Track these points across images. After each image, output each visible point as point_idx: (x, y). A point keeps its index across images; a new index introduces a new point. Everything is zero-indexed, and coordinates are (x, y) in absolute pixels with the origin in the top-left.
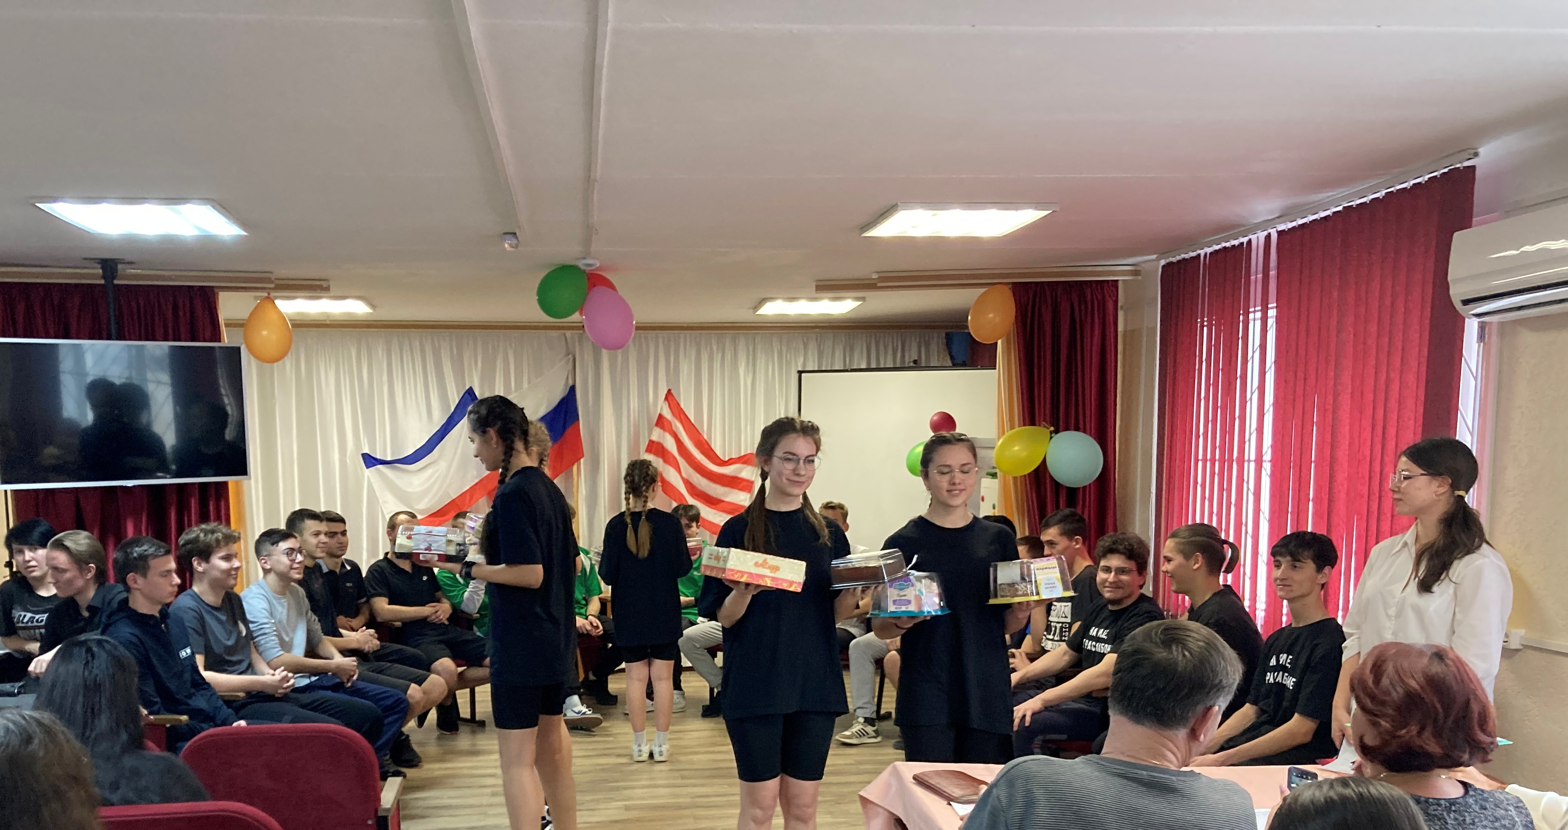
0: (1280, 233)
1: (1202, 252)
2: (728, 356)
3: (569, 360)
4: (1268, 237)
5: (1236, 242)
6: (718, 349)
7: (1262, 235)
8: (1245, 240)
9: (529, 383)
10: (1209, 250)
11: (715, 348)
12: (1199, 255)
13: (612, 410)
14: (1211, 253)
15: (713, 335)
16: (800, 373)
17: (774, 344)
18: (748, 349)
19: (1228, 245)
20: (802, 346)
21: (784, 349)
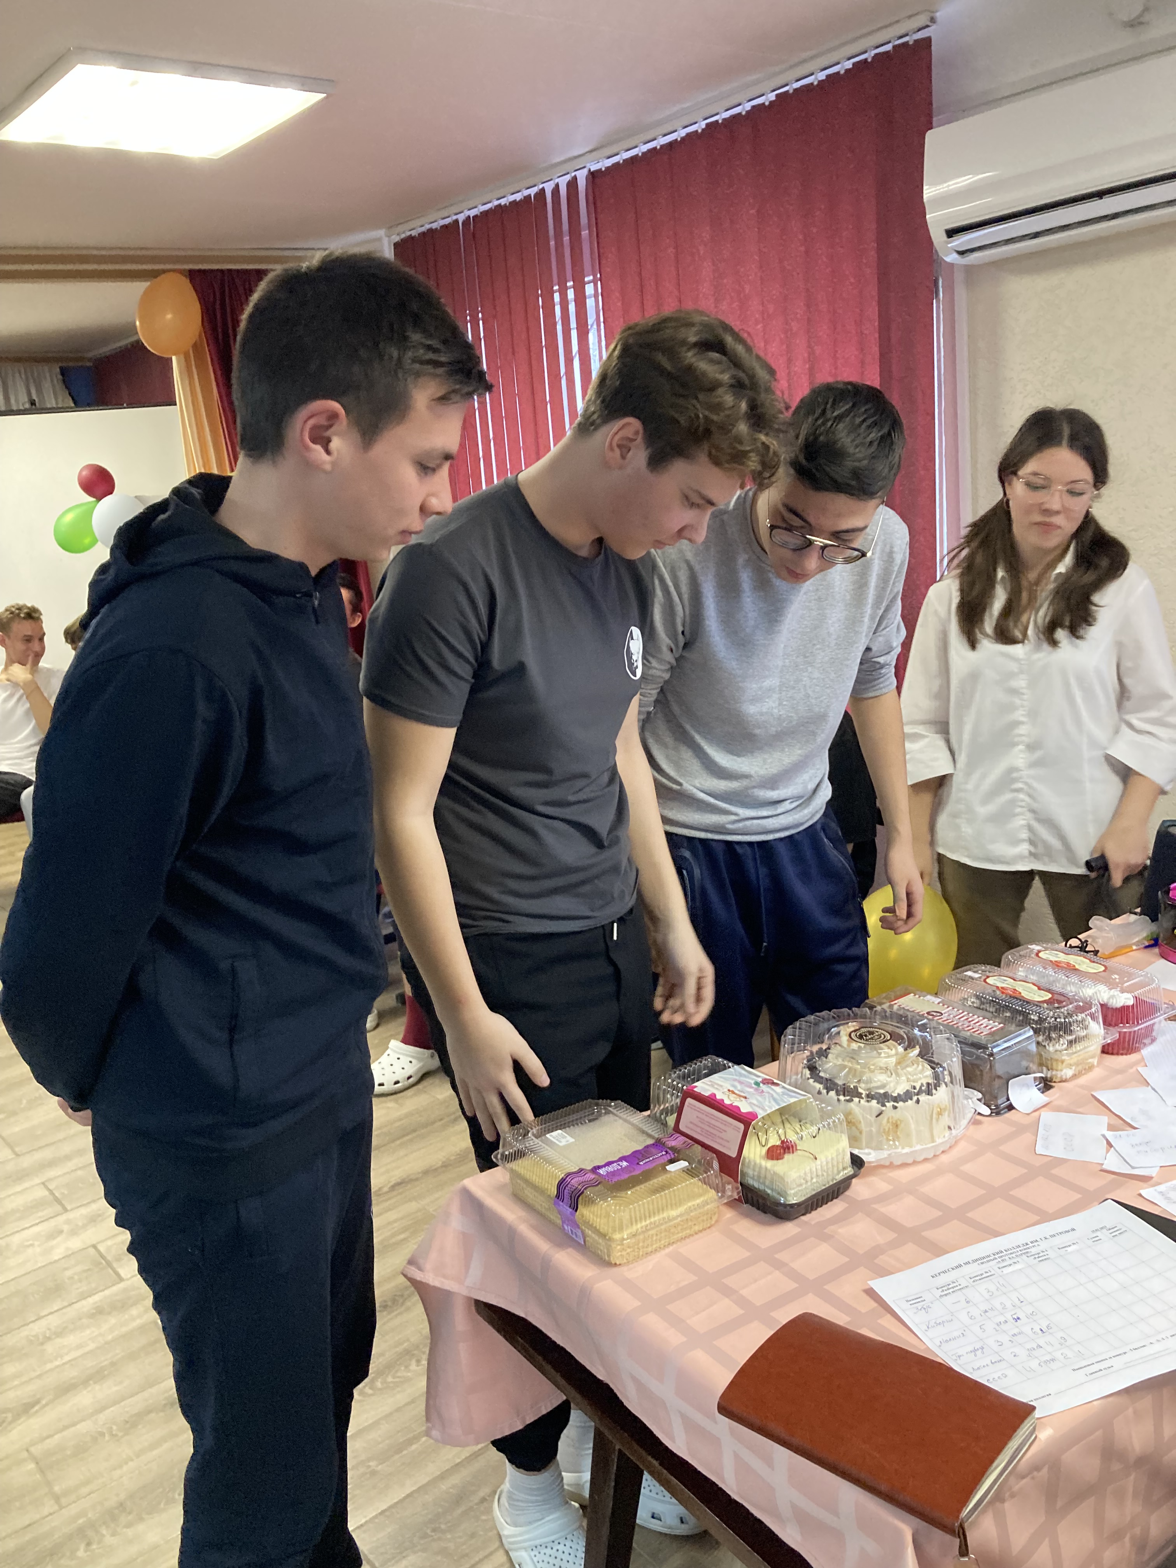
0: (594, 176)
1: (461, 218)
4: (573, 184)
5: (518, 197)
7: (563, 182)
8: (533, 191)
10: (473, 213)
12: (457, 221)
14: (475, 217)
19: (503, 202)
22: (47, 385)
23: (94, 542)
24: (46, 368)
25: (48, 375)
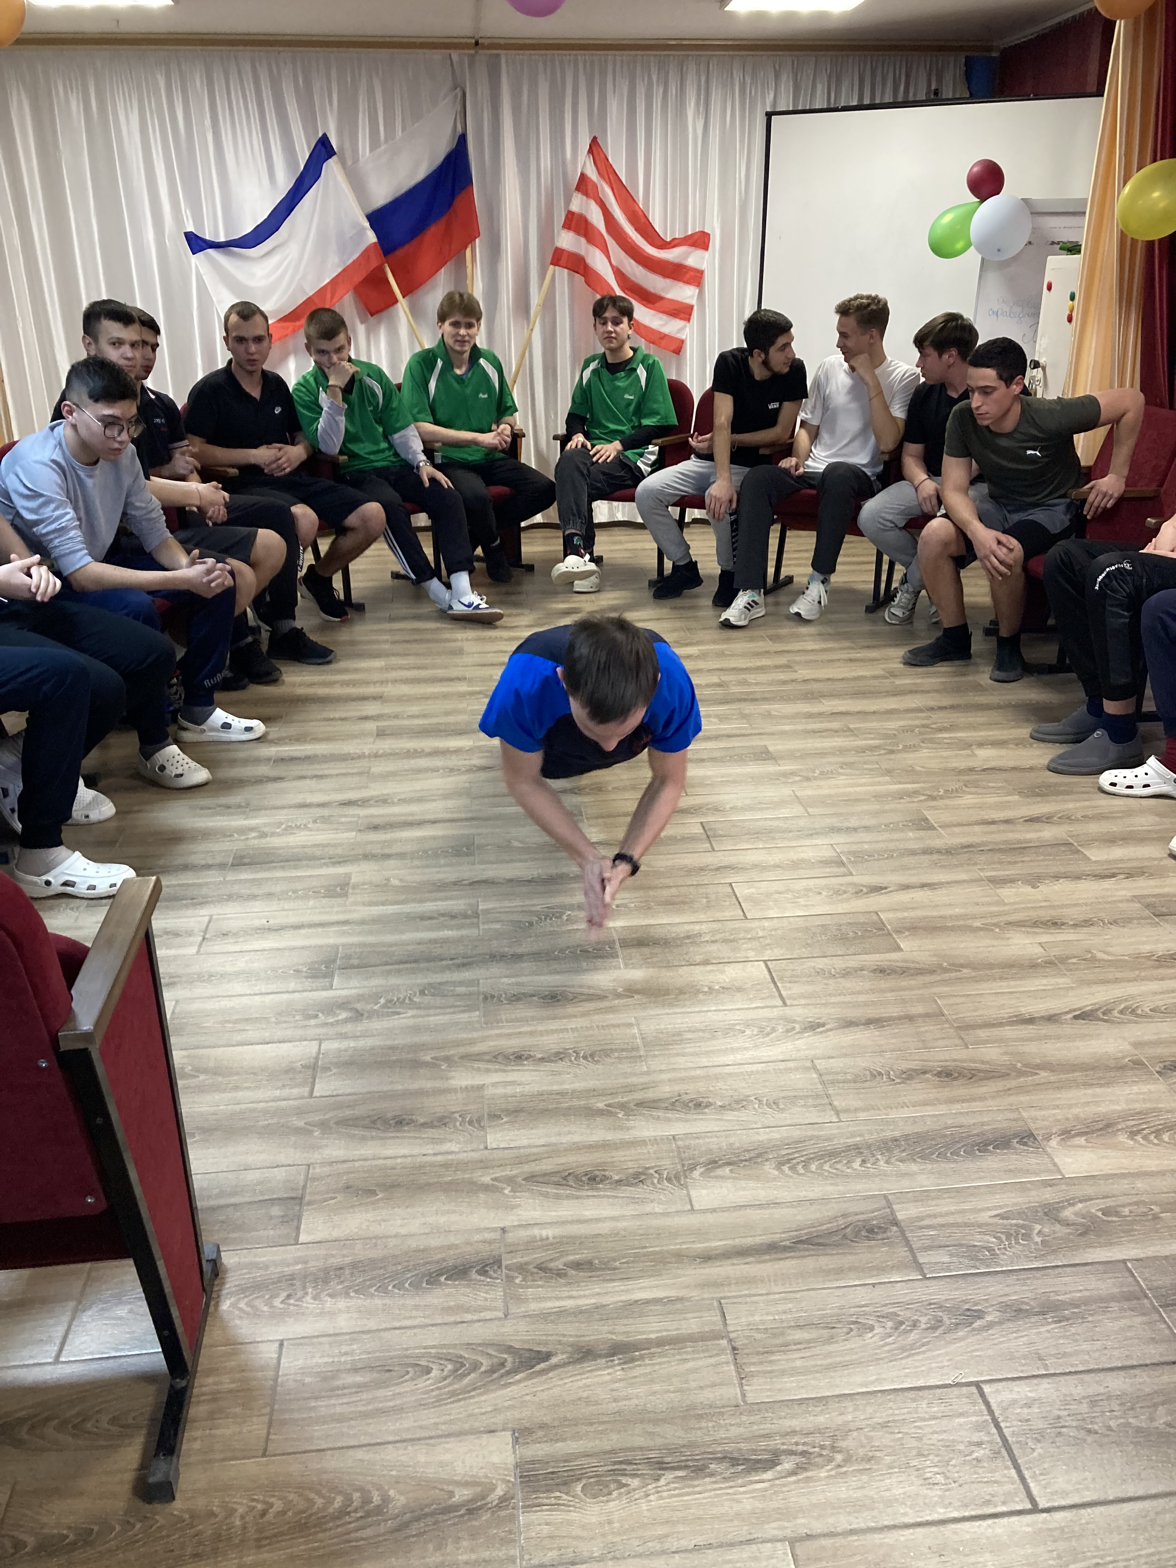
2: (673, 90)
3: (456, 96)
6: (658, 78)
9: (404, 129)
11: (654, 78)
13: (516, 170)
15: (652, 58)
16: (769, 115)
17: (735, 72)
18: (700, 81)
20: (772, 76)
21: (748, 80)
22: (948, 78)
23: (968, 245)
24: (952, 59)
25: (952, 65)
